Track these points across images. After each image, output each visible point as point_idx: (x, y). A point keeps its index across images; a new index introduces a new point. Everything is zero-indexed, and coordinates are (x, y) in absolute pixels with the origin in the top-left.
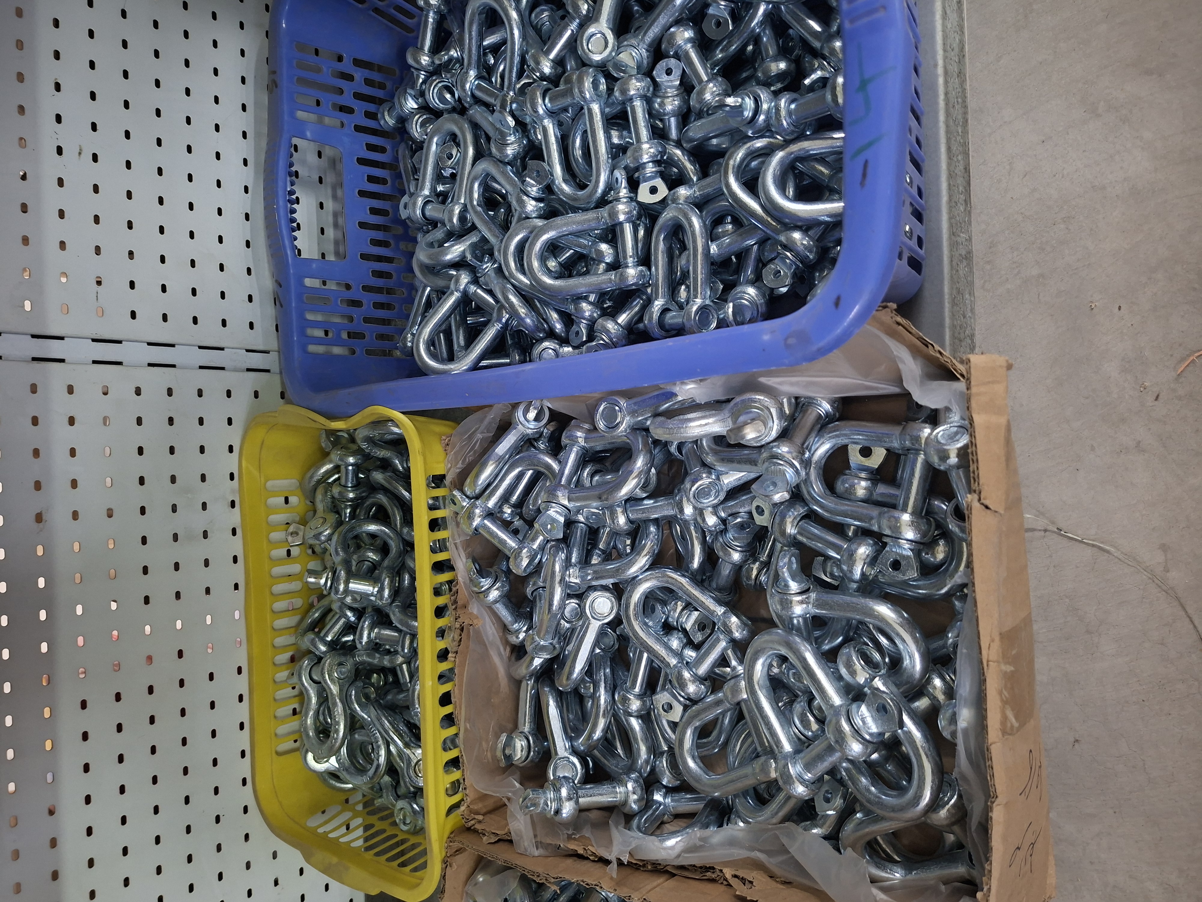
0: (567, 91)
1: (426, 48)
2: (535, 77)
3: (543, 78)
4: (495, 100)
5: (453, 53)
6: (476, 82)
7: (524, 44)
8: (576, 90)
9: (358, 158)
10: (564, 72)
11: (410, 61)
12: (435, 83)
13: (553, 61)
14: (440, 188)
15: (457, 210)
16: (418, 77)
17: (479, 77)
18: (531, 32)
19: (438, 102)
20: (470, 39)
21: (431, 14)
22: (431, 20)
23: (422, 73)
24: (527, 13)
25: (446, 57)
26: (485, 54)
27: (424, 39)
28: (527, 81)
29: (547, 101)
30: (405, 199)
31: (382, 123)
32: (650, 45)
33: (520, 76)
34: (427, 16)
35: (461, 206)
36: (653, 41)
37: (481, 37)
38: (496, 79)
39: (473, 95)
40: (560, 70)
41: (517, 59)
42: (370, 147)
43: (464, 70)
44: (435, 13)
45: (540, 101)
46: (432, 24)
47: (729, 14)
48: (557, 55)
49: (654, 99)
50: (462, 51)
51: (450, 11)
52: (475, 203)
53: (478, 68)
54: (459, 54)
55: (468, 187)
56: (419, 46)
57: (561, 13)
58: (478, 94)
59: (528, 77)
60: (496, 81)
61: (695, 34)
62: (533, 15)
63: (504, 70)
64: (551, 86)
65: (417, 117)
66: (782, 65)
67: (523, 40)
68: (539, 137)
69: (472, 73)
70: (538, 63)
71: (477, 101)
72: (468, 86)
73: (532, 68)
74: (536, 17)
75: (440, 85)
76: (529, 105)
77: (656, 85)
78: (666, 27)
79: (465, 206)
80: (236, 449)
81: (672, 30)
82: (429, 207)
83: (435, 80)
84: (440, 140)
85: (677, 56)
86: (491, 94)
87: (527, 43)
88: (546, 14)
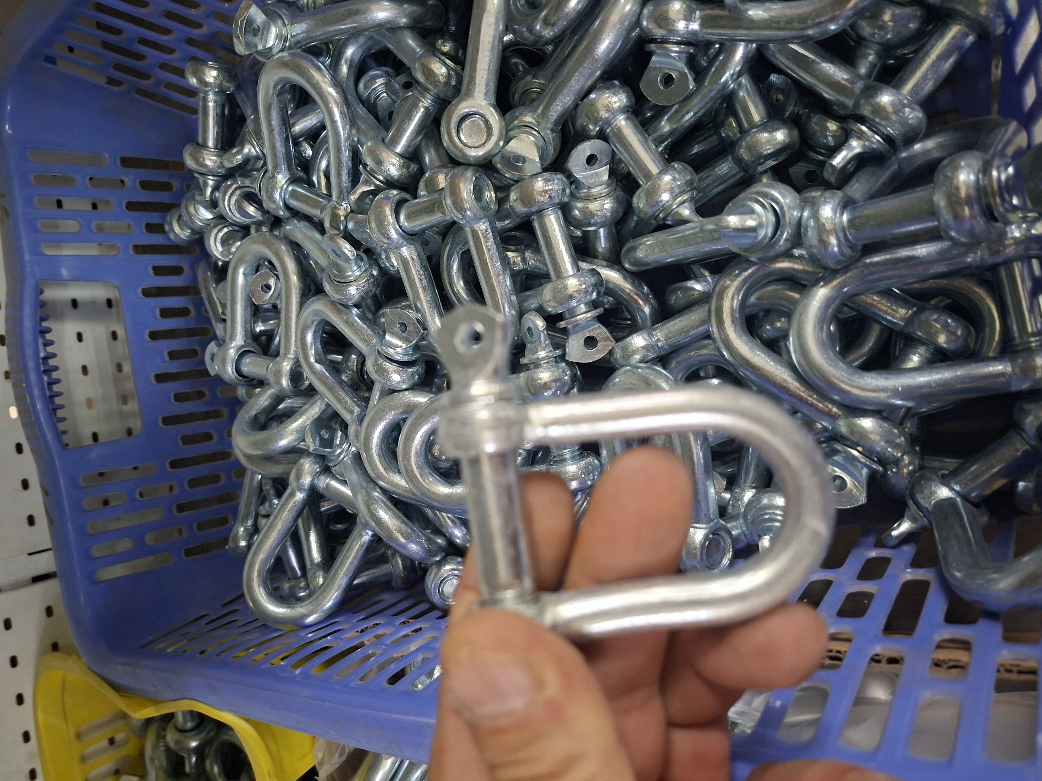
0: (434, 204)
1: (211, 143)
2: (378, 183)
3: (390, 184)
4: (321, 213)
5: (248, 150)
6: (290, 188)
7: (354, 132)
8: (449, 202)
9: (143, 289)
10: (422, 171)
11: (190, 162)
12: (230, 191)
13: (401, 155)
14: (260, 328)
15: (287, 366)
16: (206, 184)
17: (293, 180)
18: (361, 110)
19: (238, 216)
20: (271, 131)
21: (211, 97)
22: (211, 104)
23: (210, 177)
24: (351, 83)
25: (239, 157)
26: (297, 144)
27: (205, 131)
28: (366, 188)
29: (402, 218)
30: (212, 347)
31: (172, 236)
32: (556, 123)
33: (355, 179)
34: (205, 100)
35: (292, 362)
36: (561, 116)
37: (286, 123)
38: (318, 178)
39: (287, 207)
40: (414, 167)
41: (346, 154)
42: (159, 271)
43: (269, 174)
44: (216, 93)
45: (391, 219)
46: (215, 108)
47: (686, 65)
48: (408, 146)
49: (572, 203)
50: (261, 145)
51: (239, 87)
52: (312, 360)
53: (289, 168)
54: (258, 149)
55: (299, 337)
56: (200, 141)
57: (402, 79)
58: (294, 203)
59: (367, 182)
60: (319, 182)
61: (628, 97)
62: (361, 85)
63: (328, 166)
64: (405, 195)
65: (215, 231)
66: (780, 136)
67: (352, 127)
68: (395, 263)
69: (282, 179)
70: (379, 162)
71: (295, 214)
72: (277, 196)
73: (372, 169)
74: (366, 87)
75: (238, 192)
76: (373, 226)
77: (573, 181)
78: (583, 93)
79: (297, 362)
80: (28, 699)
81: (592, 96)
82: (247, 360)
83: (231, 185)
84: (249, 268)
85: (602, 136)
86: (316, 205)
87: (358, 130)
88: (380, 81)
